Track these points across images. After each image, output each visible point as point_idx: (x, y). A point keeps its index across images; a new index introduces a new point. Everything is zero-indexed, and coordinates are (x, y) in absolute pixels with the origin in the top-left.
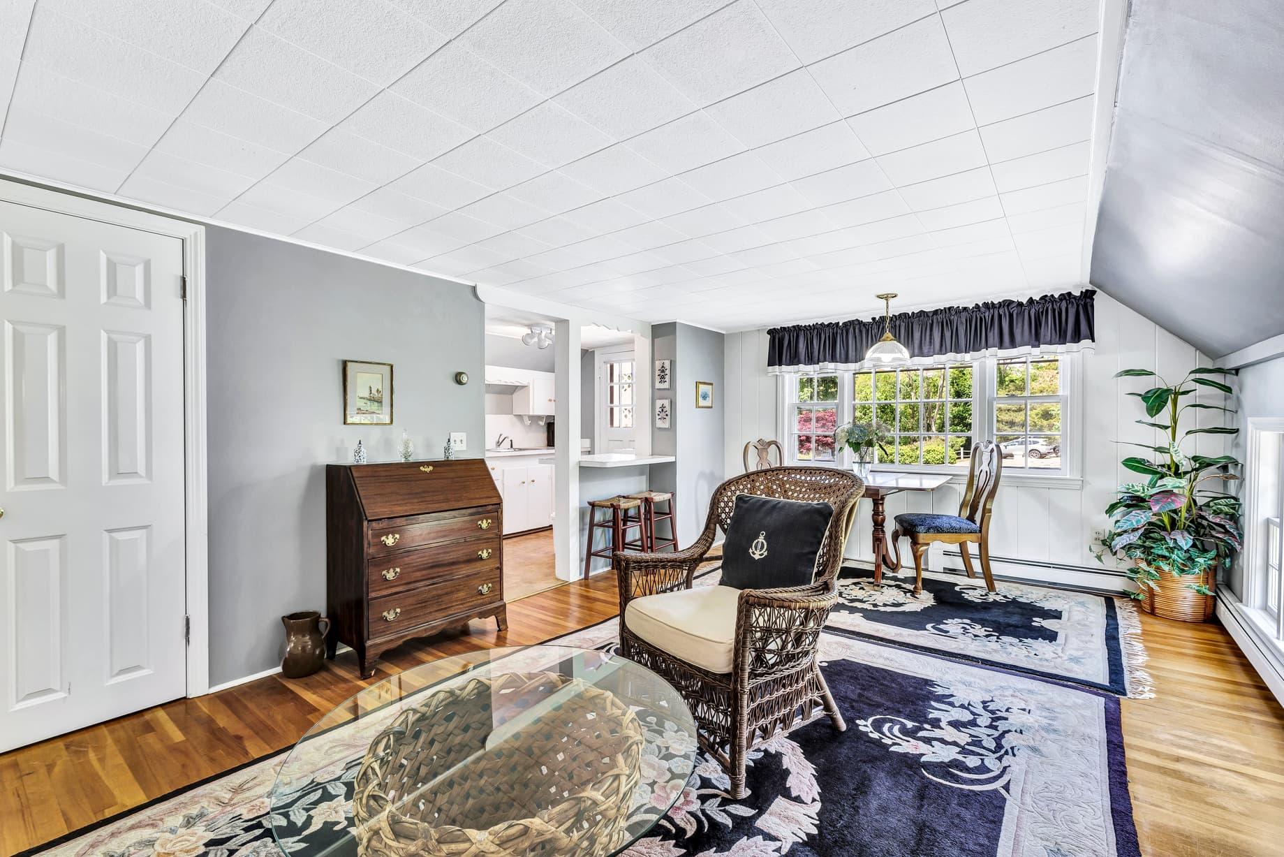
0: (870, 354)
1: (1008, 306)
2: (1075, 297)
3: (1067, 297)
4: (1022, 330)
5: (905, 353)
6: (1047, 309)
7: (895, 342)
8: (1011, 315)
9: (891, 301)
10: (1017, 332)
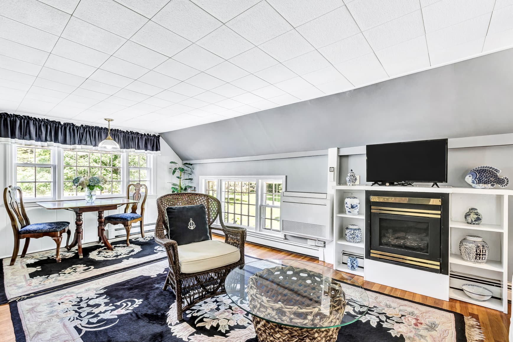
0: (101, 144)
1: (137, 134)
2: (156, 137)
3: (154, 136)
4: (142, 144)
5: (118, 146)
6: (149, 138)
7: (113, 141)
8: (138, 138)
9: (111, 122)
10: (140, 144)
